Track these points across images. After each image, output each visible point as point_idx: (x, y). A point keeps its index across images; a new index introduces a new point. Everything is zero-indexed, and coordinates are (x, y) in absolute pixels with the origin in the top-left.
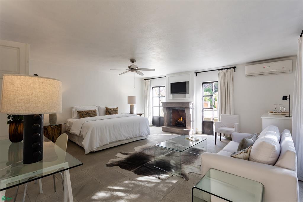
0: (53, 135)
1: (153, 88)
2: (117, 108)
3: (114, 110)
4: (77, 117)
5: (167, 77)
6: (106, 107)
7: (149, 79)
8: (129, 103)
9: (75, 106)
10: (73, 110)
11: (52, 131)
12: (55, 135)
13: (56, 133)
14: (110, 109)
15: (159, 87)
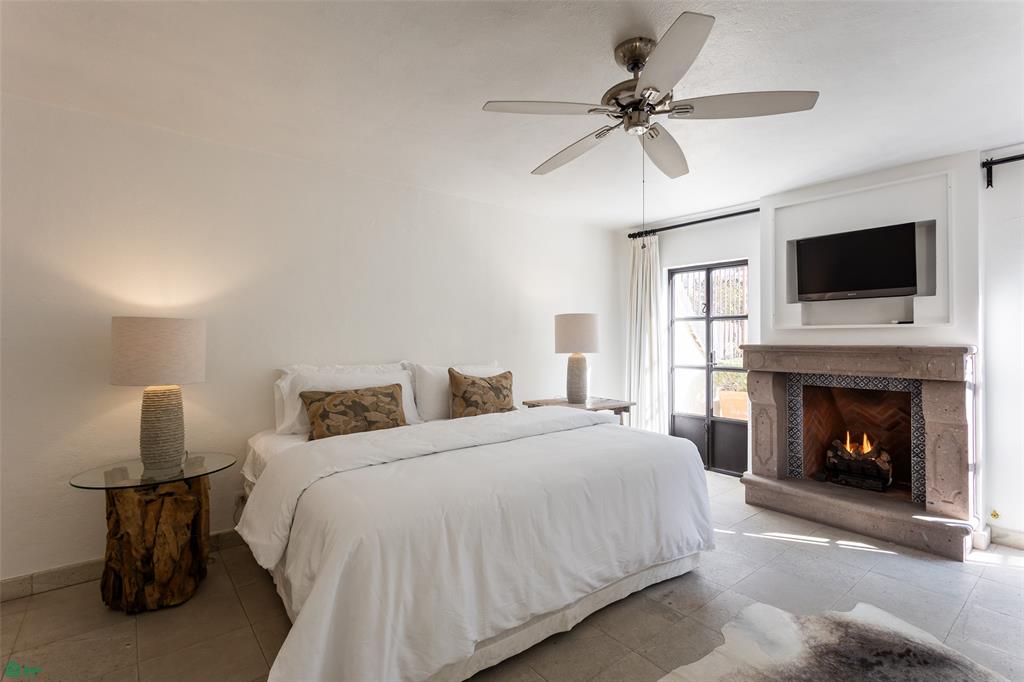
0: (150, 538)
1: (672, 273)
2: (507, 376)
3: (492, 388)
4: (298, 427)
5: (767, 213)
6: (451, 372)
7: (653, 232)
8: (560, 349)
9: (296, 367)
10: (278, 387)
11: (144, 515)
12: (160, 540)
13: (164, 528)
14: (474, 383)
15: (709, 269)
